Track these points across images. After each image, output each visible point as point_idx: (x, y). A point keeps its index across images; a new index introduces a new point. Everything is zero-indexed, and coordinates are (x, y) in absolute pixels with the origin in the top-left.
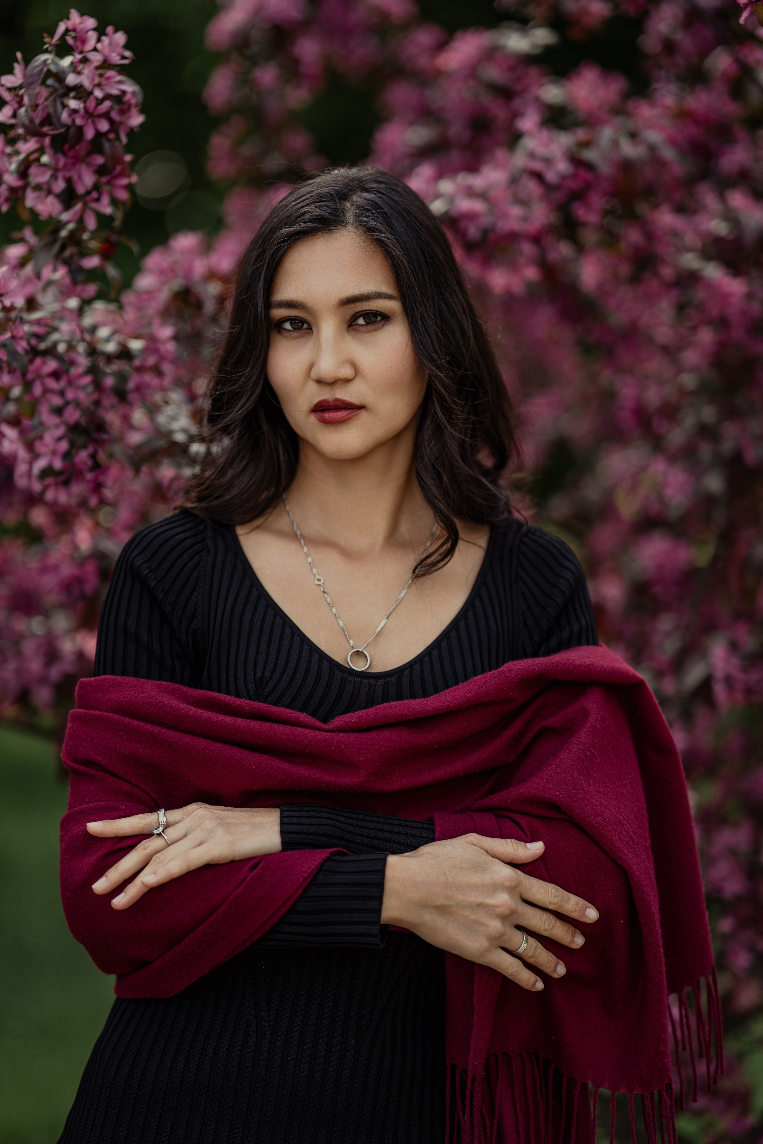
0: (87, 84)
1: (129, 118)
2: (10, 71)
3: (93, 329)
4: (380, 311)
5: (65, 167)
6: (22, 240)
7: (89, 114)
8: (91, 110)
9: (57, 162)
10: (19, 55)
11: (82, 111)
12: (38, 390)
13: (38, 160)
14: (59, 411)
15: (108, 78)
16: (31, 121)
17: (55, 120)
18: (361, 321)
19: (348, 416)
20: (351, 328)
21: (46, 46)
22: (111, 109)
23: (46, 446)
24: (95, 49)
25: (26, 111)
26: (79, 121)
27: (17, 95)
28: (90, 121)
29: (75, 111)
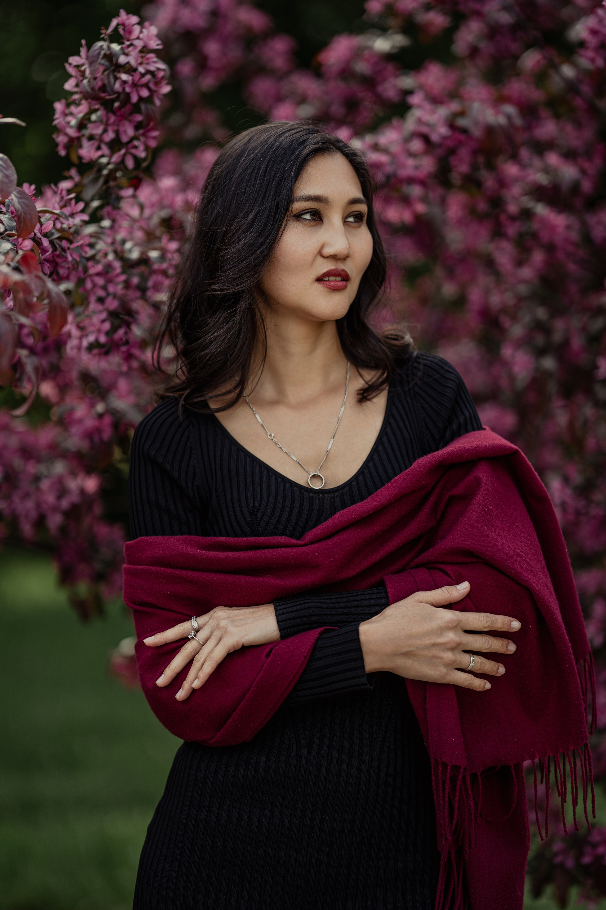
0: (133, 63)
1: (160, 87)
2: (77, 53)
3: (124, 242)
5: (113, 124)
6: (70, 178)
7: (135, 85)
8: (136, 81)
9: (108, 119)
10: (83, 42)
11: (130, 82)
12: (89, 285)
13: (89, 119)
14: (101, 300)
15: (148, 59)
16: (93, 89)
17: (108, 89)
20: (345, 223)
21: (102, 36)
22: (149, 82)
23: (94, 325)
24: (138, 38)
25: (89, 82)
26: (128, 89)
27: (80, 71)
28: (134, 89)
29: (125, 82)
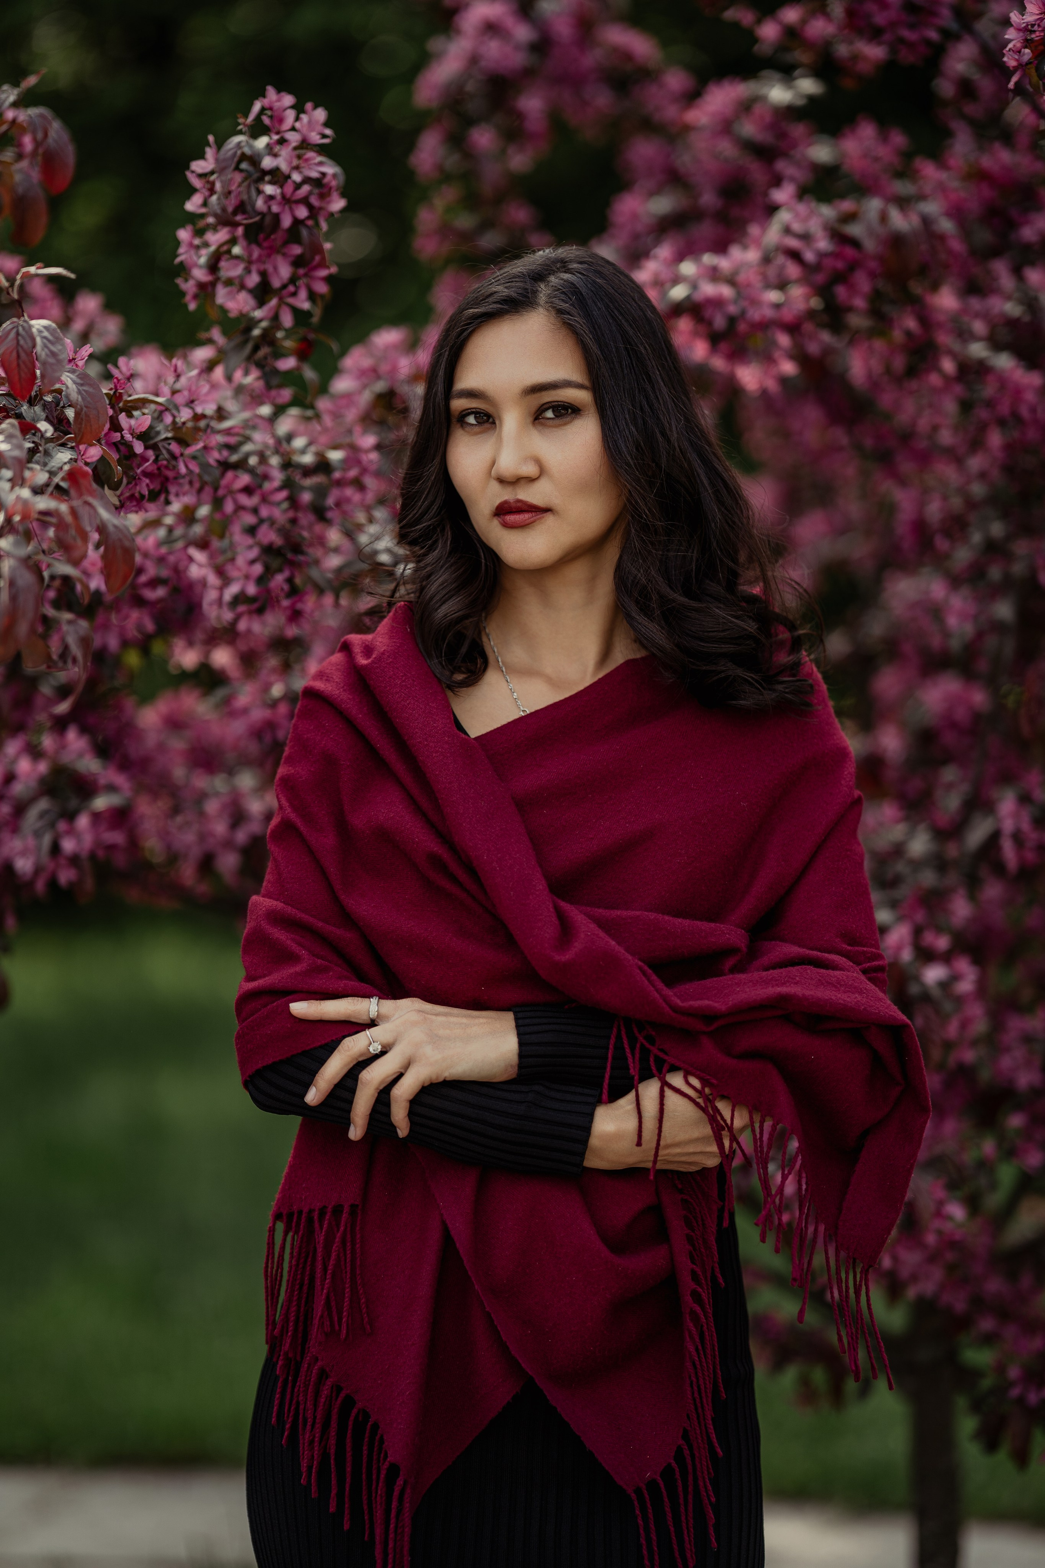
0: (284, 167)
1: (329, 202)
2: (202, 156)
3: (289, 437)
4: (569, 402)
5: (260, 260)
6: (210, 341)
7: (286, 200)
8: (288, 196)
9: (250, 254)
10: (211, 138)
11: (279, 197)
12: (229, 507)
13: (229, 252)
14: (251, 531)
15: (307, 160)
16: (224, 210)
17: (249, 208)
18: (550, 414)
19: (531, 519)
20: (537, 421)
21: (240, 127)
22: (310, 193)
23: (239, 569)
24: (293, 129)
25: (219, 199)
26: (275, 209)
27: (208, 182)
28: (287, 207)
29: (271, 198)
